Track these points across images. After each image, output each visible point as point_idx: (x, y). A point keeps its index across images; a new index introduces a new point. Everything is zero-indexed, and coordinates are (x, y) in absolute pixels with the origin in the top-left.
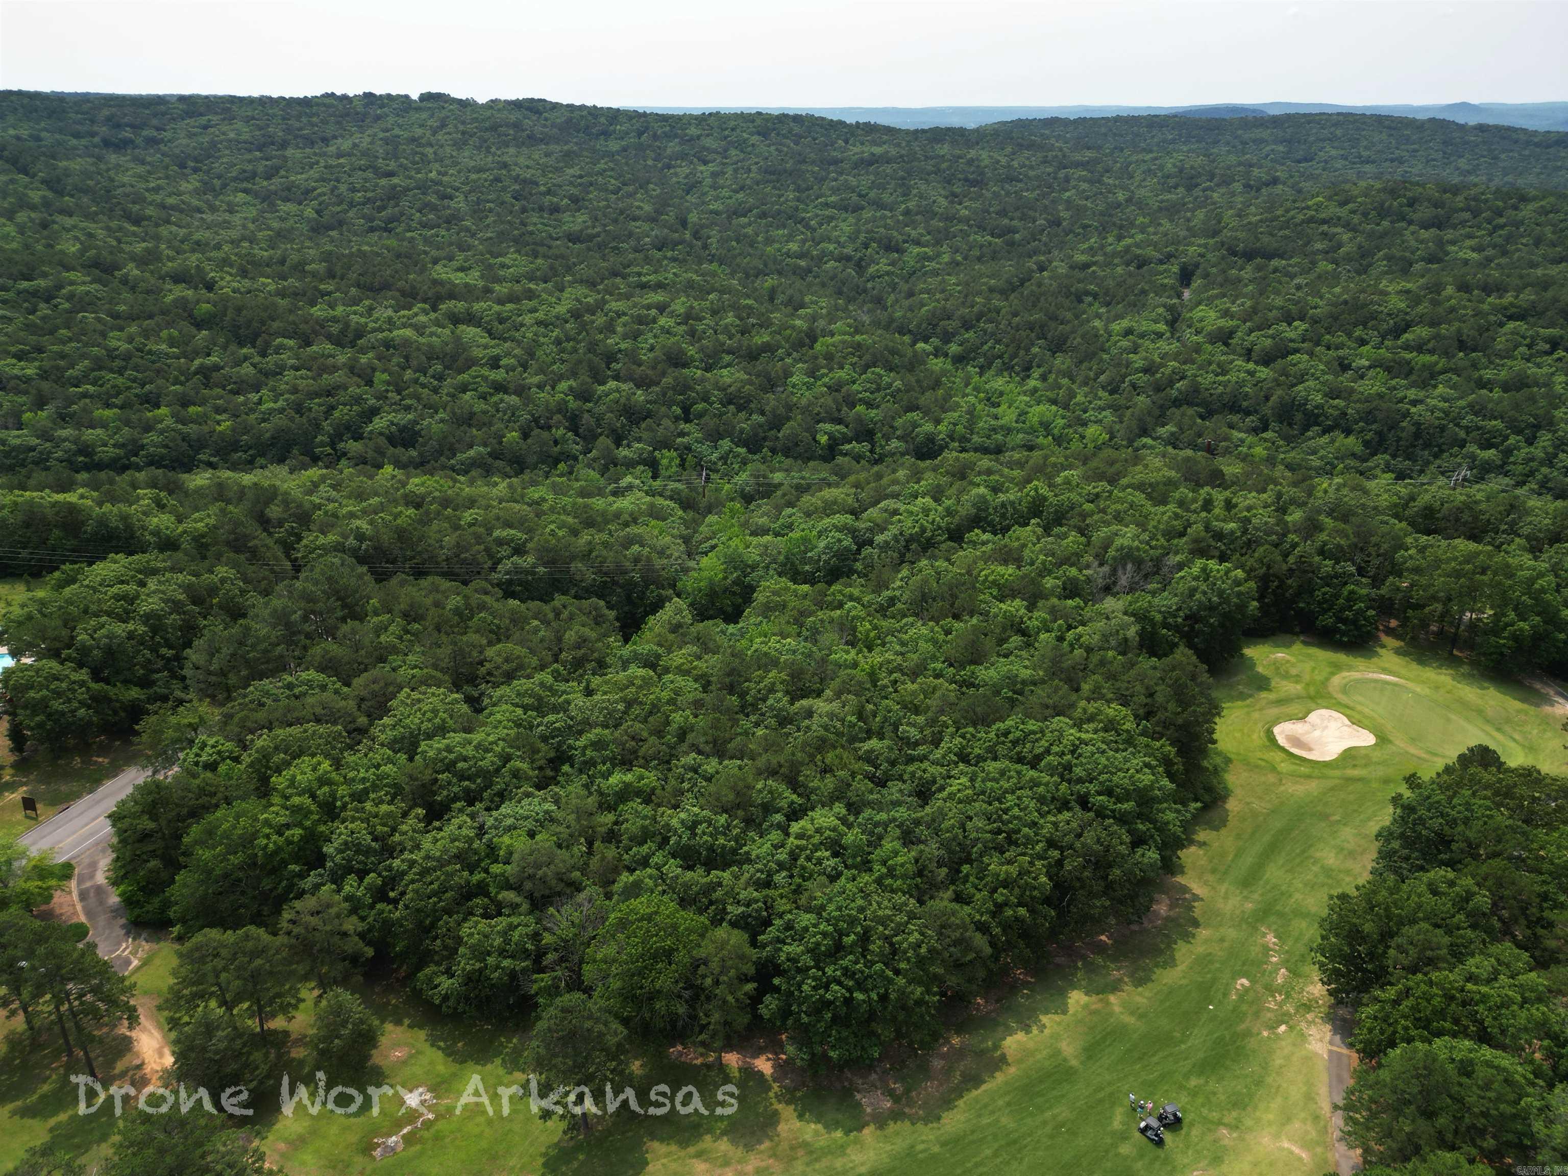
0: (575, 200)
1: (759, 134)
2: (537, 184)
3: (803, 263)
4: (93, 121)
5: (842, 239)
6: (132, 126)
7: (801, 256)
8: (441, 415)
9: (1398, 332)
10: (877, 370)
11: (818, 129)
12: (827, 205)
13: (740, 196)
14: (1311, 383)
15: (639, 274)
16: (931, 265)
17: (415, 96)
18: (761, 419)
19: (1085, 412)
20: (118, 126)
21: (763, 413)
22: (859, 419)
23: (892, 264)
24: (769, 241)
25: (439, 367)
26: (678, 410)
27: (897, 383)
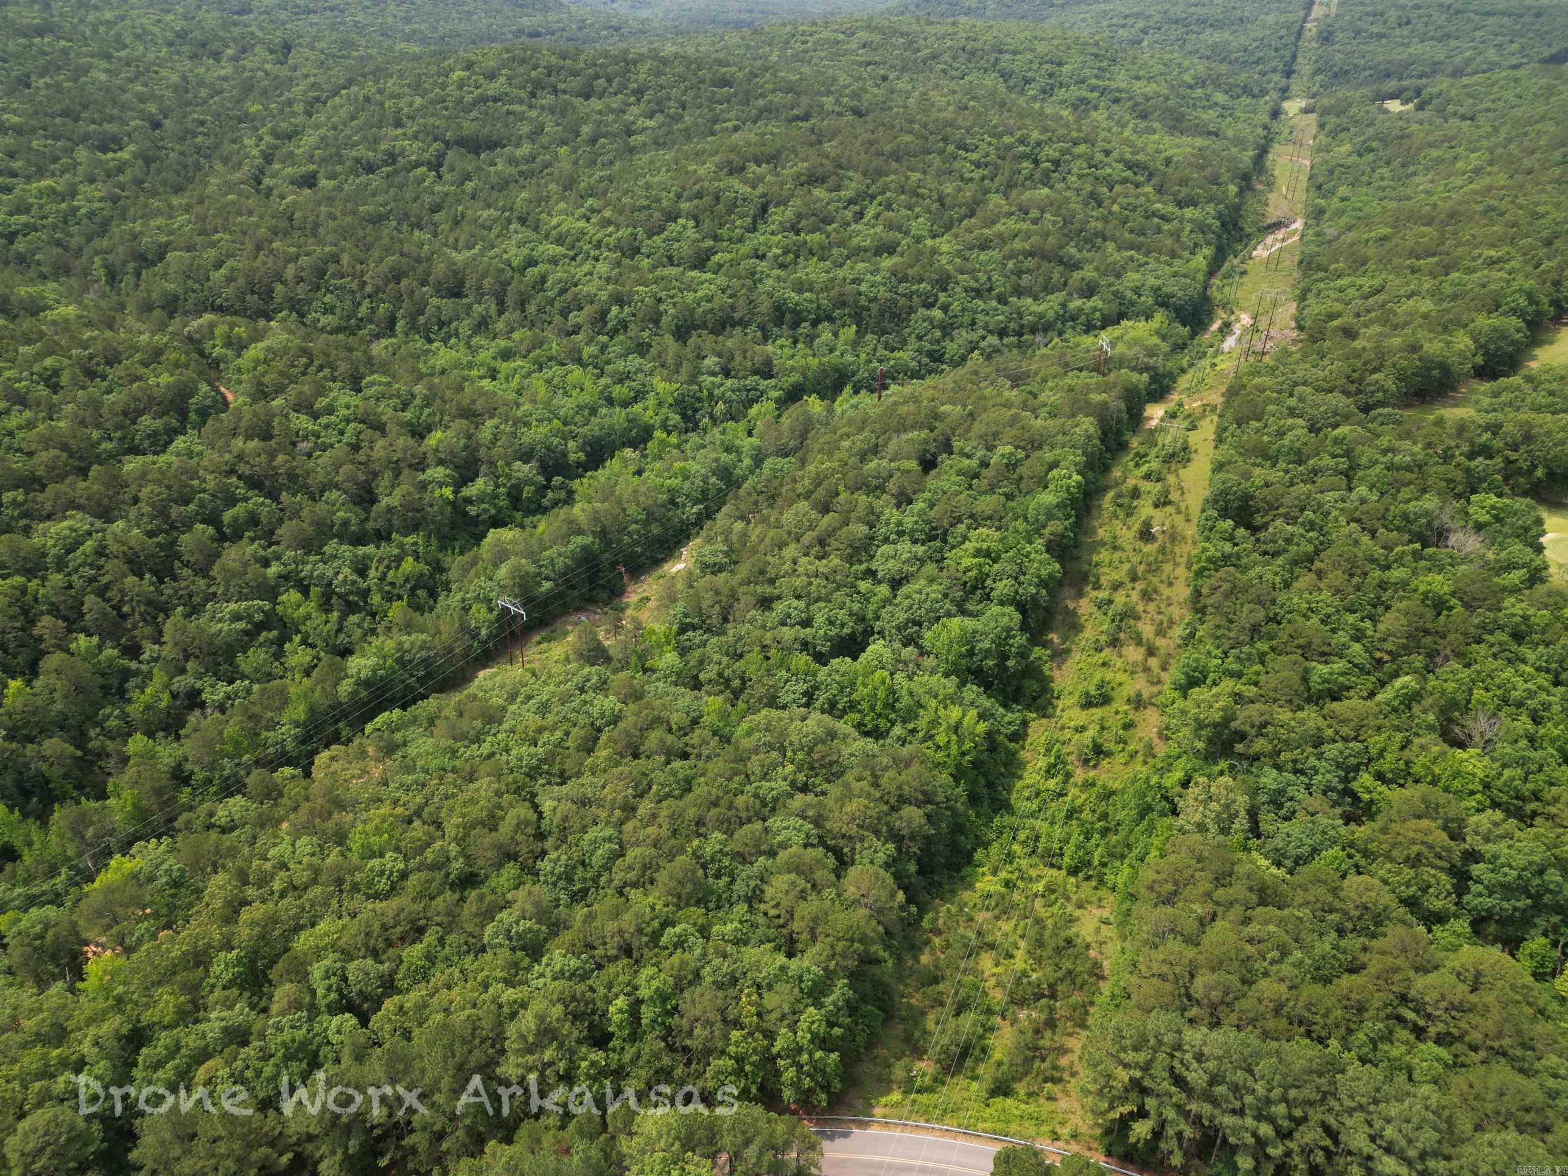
27: (418, 389)
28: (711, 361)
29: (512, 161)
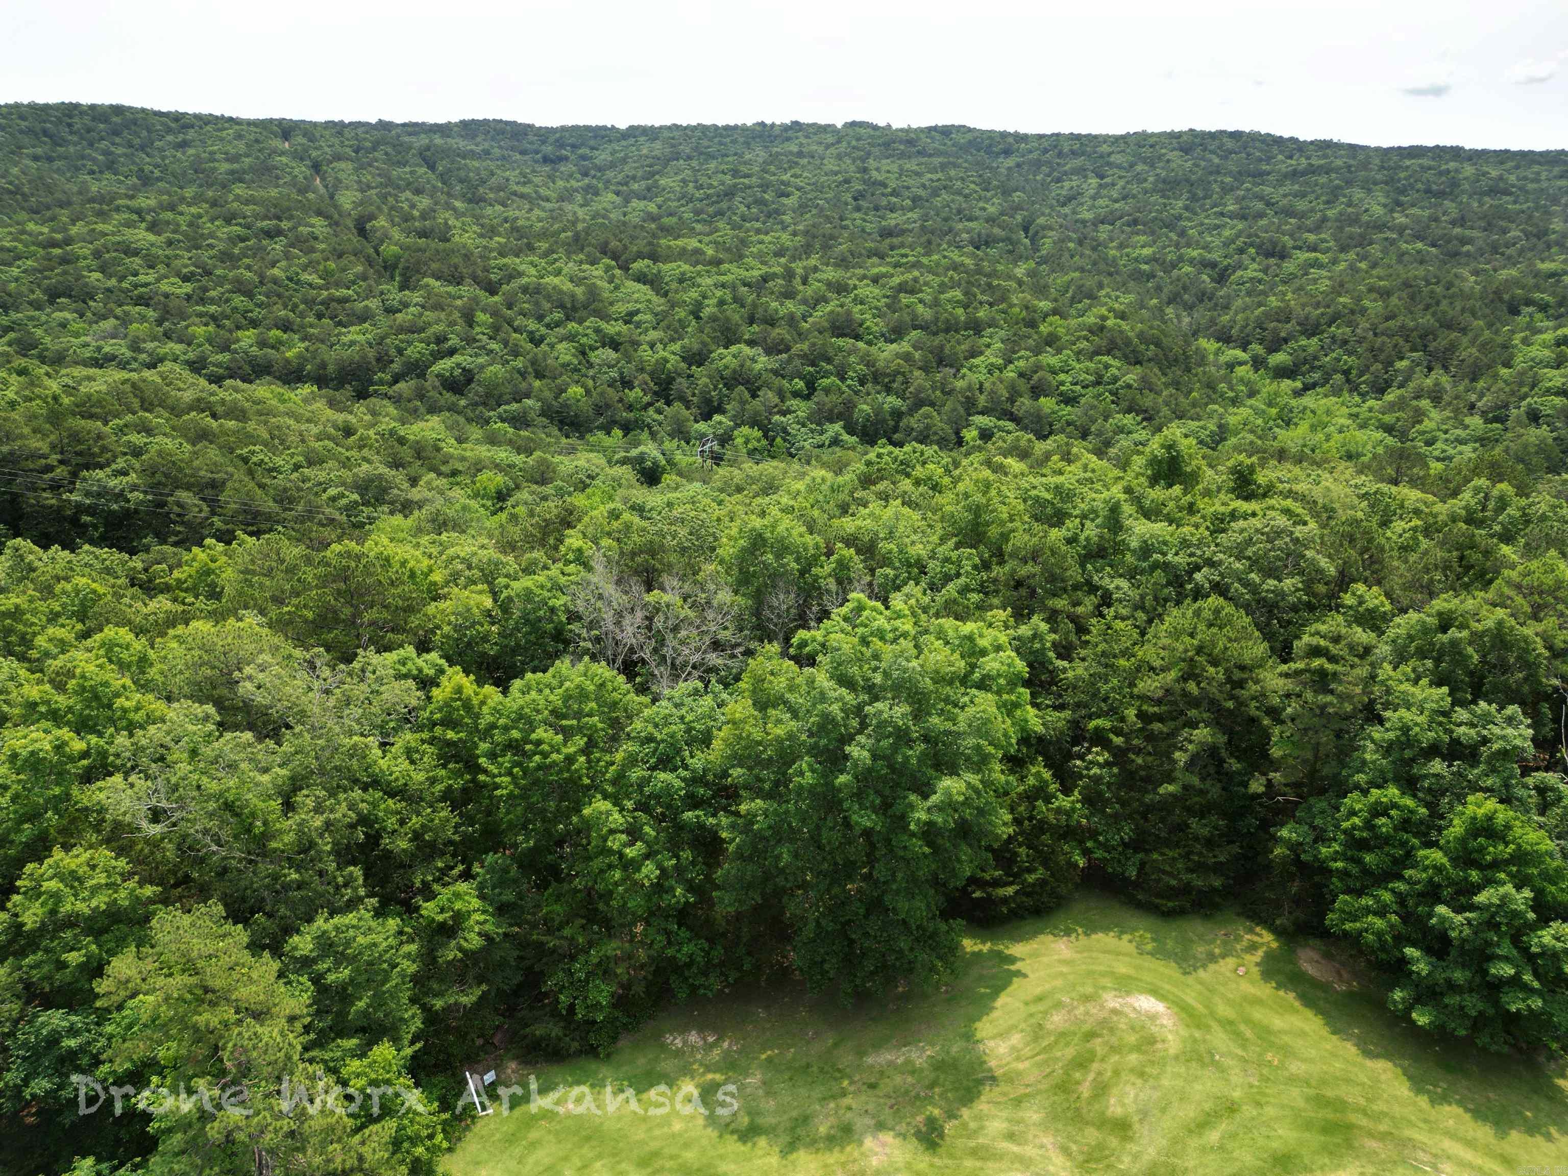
0: (915, 200)
1: (1181, 150)
2: (885, 186)
4: (544, 142)
6: (574, 146)
8: (519, 363)
10: (1105, 358)
11: (1258, 144)
12: (1222, 214)
13: (1117, 205)
15: (906, 256)
17: (839, 126)
19: (1429, 443)
20: (562, 146)
23: (1265, 271)
24: (1121, 246)
25: (558, 315)
26: (799, 384)
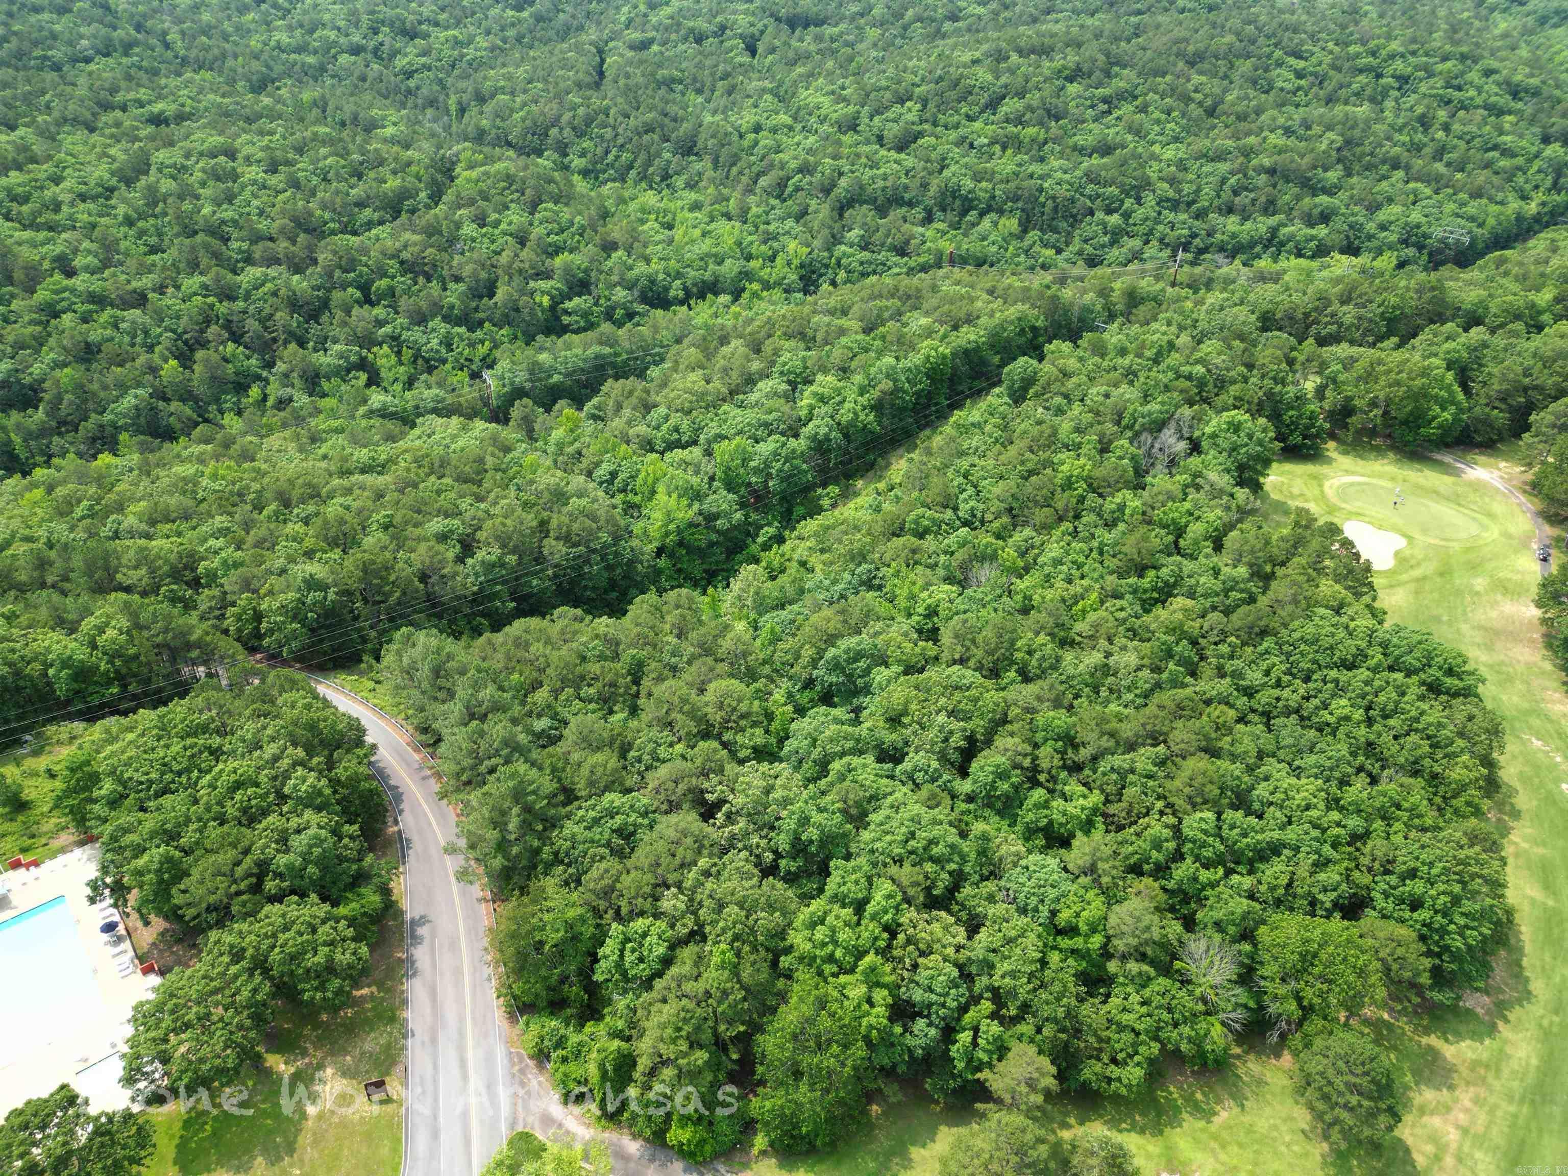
3: (311, 60)
5: (342, 24)
7: (301, 49)
9: (993, 105)
10: (549, 206)
14: (953, 168)
16: (470, 52)
18: (461, 287)
19: (769, 224)
21: (457, 279)
22: (567, 270)
27: (578, 219)
28: (854, 235)
29: (819, 38)
